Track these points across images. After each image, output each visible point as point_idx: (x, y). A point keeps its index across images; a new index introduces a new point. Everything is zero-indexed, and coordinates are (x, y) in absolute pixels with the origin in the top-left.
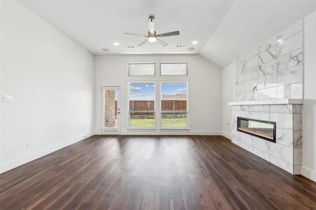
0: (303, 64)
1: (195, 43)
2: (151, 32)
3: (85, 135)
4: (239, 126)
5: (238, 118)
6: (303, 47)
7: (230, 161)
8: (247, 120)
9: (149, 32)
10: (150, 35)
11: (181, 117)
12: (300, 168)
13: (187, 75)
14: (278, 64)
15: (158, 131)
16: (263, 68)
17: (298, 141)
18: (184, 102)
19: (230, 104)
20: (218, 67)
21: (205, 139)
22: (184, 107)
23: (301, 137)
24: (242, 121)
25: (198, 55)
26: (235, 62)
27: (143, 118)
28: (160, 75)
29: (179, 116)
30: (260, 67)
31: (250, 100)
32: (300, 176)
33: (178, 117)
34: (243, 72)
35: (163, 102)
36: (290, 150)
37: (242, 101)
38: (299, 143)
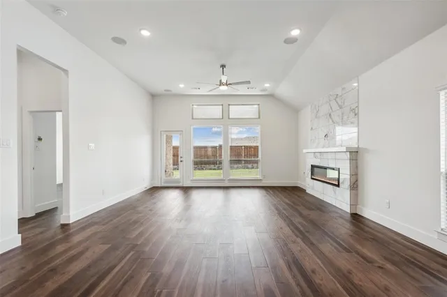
0: (358, 117)
1: (267, 85)
2: (223, 81)
3: (145, 186)
4: (312, 174)
5: (312, 166)
6: (358, 102)
7: (298, 205)
8: (326, 168)
9: (221, 81)
10: (221, 84)
11: (253, 168)
12: (356, 208)
13: (259, 118)
14: (342, 114)
15: (226, 182)
16: (332, 116)
17: (354, 184)
18: (256, 148)
19: (305, 151)
20: (293, 110)
21: (280, 190)
22: (256, 155)
23: (357, 181)
24: (316, 169)
25: (271, 96)
26: (310, 107)
27: (203, 169)
28: (229, 118)
29: (250, 166)
30: (330, 115)
31: (323, 148)
32: (356, 214)
33: (248, 168)
34: (316, 117)
35: (232, 148)
36: (348, 192)
37: (316, 147)
38: (355, 186)
